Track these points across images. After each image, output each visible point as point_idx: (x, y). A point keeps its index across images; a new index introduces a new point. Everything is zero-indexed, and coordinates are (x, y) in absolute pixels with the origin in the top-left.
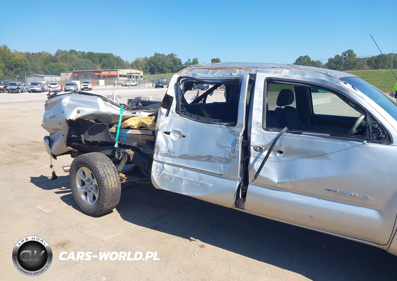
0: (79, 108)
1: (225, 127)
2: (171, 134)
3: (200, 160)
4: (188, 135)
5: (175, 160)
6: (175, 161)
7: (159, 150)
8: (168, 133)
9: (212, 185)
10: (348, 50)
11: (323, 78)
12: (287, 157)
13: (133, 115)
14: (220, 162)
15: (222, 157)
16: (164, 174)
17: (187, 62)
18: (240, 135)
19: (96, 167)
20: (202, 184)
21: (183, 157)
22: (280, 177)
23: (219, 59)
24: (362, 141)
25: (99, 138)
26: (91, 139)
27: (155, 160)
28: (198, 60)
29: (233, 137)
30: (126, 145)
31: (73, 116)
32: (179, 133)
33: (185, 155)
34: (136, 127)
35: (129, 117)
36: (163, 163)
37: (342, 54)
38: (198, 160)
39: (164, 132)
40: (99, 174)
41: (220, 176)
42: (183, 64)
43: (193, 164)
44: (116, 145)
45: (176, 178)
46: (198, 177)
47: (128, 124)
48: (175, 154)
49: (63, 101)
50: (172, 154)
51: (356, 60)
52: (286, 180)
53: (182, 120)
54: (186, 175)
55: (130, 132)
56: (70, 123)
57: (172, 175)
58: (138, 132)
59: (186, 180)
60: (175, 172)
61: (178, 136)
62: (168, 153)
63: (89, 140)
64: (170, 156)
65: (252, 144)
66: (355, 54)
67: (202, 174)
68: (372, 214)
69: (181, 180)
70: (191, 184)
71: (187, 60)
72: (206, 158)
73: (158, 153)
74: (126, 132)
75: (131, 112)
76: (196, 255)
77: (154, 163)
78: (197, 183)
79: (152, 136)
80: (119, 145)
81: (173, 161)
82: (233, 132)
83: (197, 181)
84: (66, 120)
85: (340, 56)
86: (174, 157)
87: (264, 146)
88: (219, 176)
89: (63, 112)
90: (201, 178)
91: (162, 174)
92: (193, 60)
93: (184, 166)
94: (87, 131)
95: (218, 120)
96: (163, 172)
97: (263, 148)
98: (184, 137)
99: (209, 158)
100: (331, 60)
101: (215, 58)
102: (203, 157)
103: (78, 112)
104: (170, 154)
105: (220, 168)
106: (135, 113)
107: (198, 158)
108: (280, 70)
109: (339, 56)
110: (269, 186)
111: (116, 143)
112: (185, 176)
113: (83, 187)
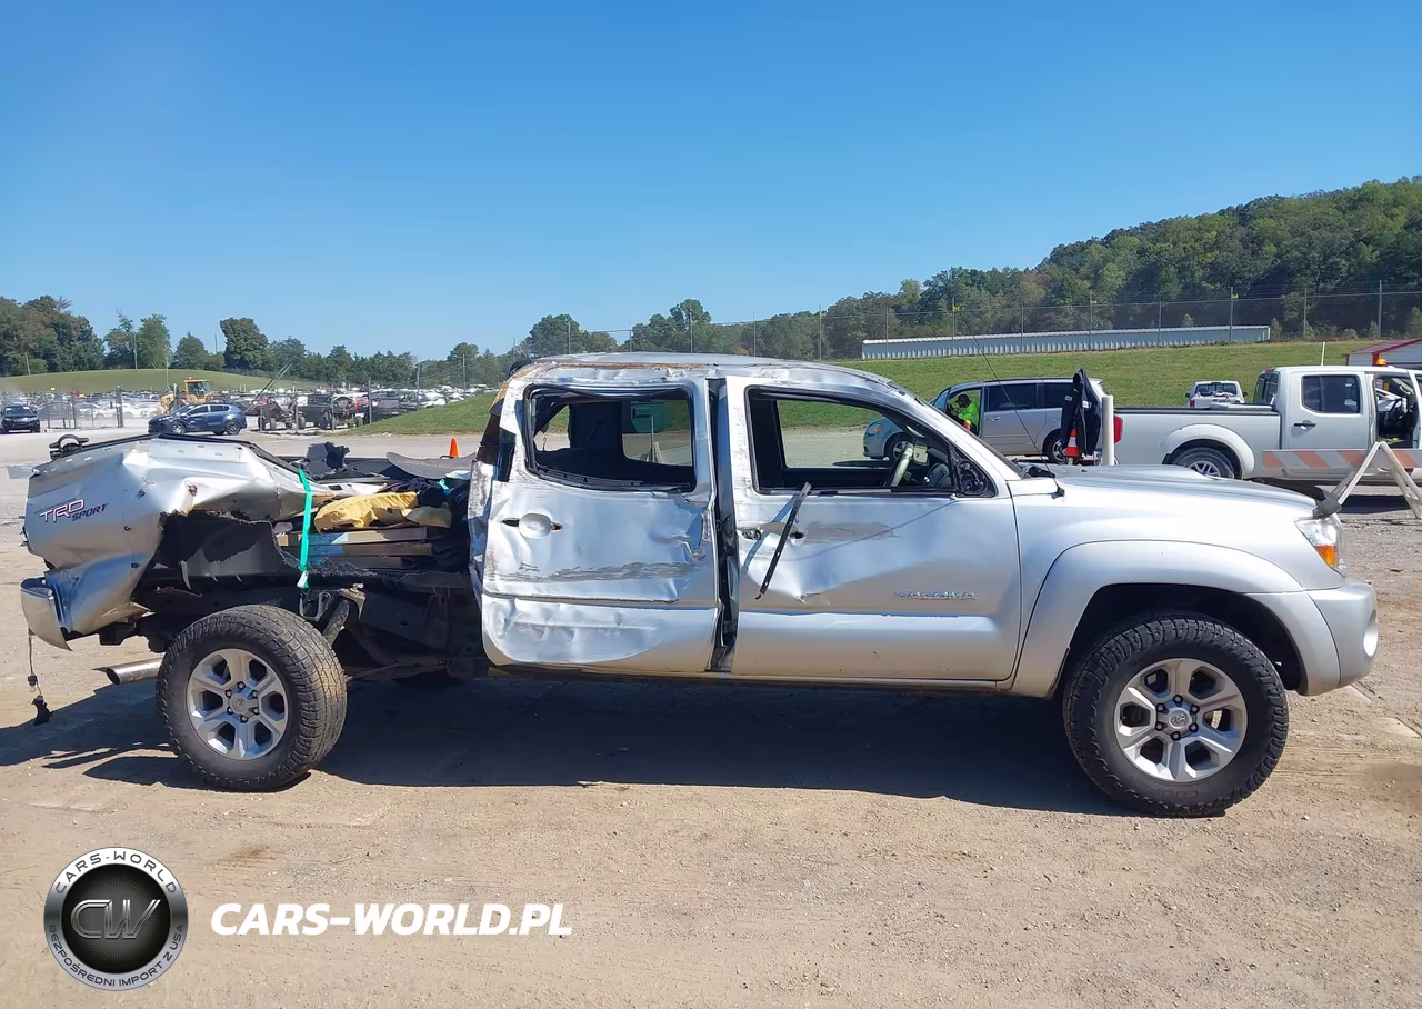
0: (193, 481)
1: (665, 494)
2: (521, 524)
3: (612, 578)
4: (569, 522)
5: (539, 585)
6: (544, 589)
7: (495, 568)
8: (514, 523)
9: (654, 629)
10: (687, 301)
11: (859, 383)
12: (812, 543)
13: (336, 493)
14: (664, 574)
15: (669, 562)
16: (516, 624)
17: (115, 332)
18: (709, 508)
19: (281, 640)
20: (623, 631)
21: (562, 576)
22: (806, 585)
23: (252, 321)
24: (948, 496)
25: (240, 565)
26: (215, 570)
27: (489, 594)
28: (166, 324)
29: (690, 516)
30: (337, 577)
31: (177, 502)
32: (543, 520)
33: (568, 571)
34: (361, 525)
35: (327, 499)
36: (511, 597)
37: (669, 314)
38: (606, 578)
39: (504, 522)
40: (295, 656)
41: (669, 605)
42: (101, 336)
43: (594, 589)
44: (302, 582)
45: (553, 628)
46: (612, 618)
47: (342, 516)
48: (539, 571)
49: (125, 462)
50: (533, 574)
51: (712, 331)
52: (819, 589)
53: (548, 487)
54: (578, 616)
55: (344, 538)
56: (172, 523)
57: (543, 623)
58: (375, 537)
59: (581, 628)
60: (548, 615)
61: (539, 527)
62: (520, 571)
63: (207, 575)
64: (528, 579)
65: (738, 524)
66: (707, 313)
67: (622, 610)
68: (979, 624)
69: (569, 631)
70: (597, 634)
71: (117, 324)
72: (626, 571)
73: (492, 575)
74: (330, 541)
75: (326, 486)
76: (625, 803)
77: (486, 600)
78: (614, 630)
79: (427, 541)
80: (311, 580)
81: (539, 589)
82: (689, 505)
83: (615, 625)
84: (163, 514)
85: (666, 318)
86: (538, 579)
87: (762, 526)
88: (666, 605)
89: (142, 494)
90: (619, 619)
91: (512, 624)
92: (141, 325)
93: (570, 596)
94: (201, 548)
95: (637, 483)
96: (515, 619)
97: (762, 531)
98: (558, 527)
99: (634, 570)
100: (639, 332)
101: (237, 317)
102: (620, 570)
103: (193, 491)
104: (527, 573)
105: (669, 589)
106: (339, 488)
107: (605, 573)
108: (770, 371)
109: (661, 318)
110: (784, 607)
111: (304, 575)
112: (578, 621)
113: (212, 715)
